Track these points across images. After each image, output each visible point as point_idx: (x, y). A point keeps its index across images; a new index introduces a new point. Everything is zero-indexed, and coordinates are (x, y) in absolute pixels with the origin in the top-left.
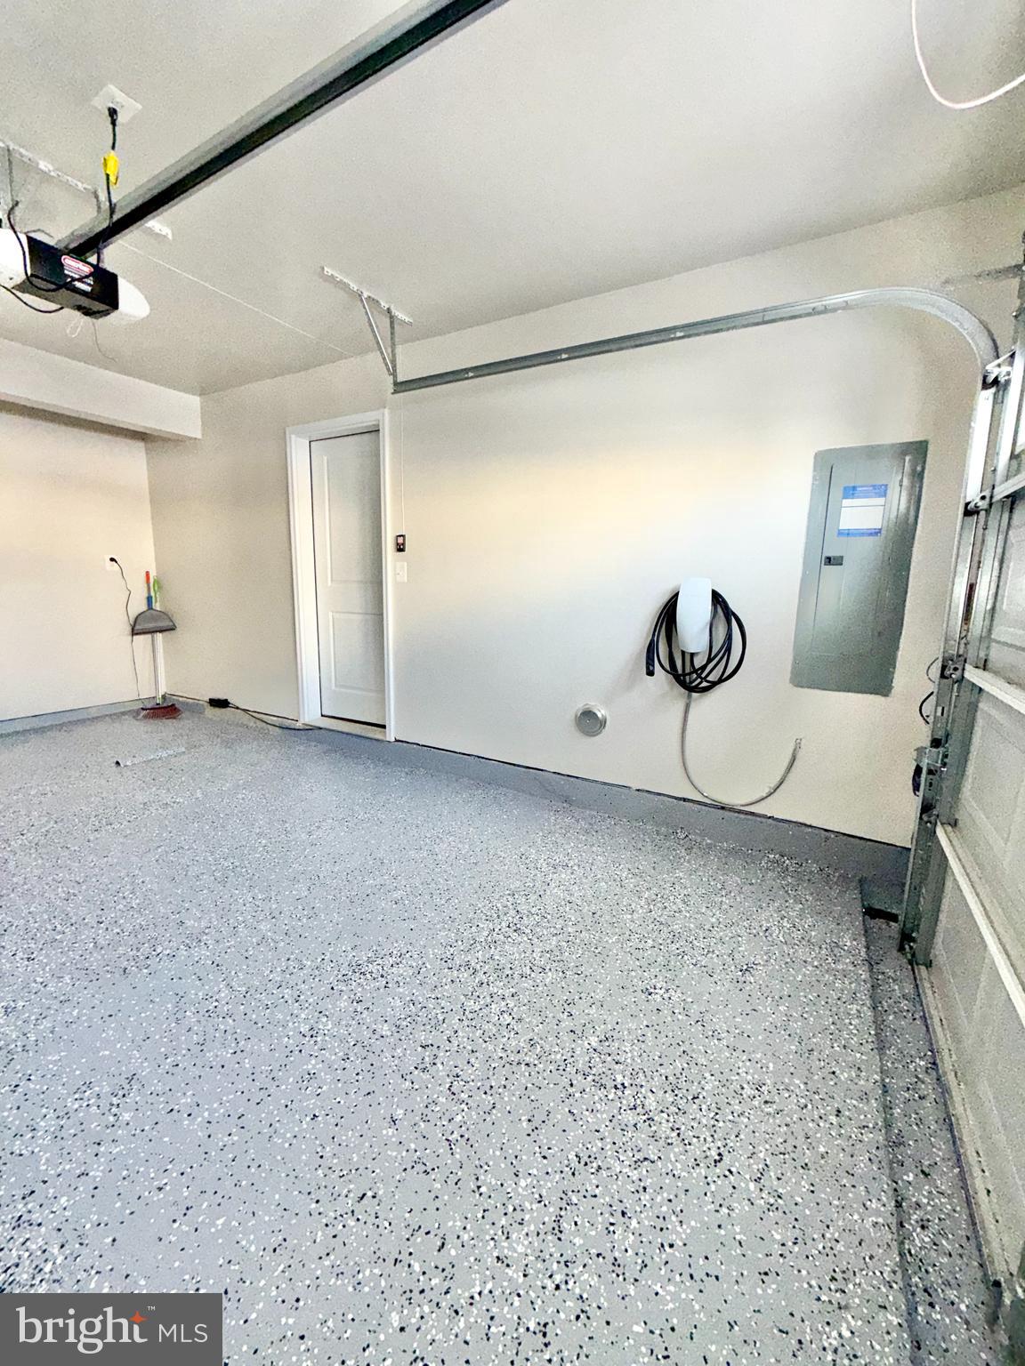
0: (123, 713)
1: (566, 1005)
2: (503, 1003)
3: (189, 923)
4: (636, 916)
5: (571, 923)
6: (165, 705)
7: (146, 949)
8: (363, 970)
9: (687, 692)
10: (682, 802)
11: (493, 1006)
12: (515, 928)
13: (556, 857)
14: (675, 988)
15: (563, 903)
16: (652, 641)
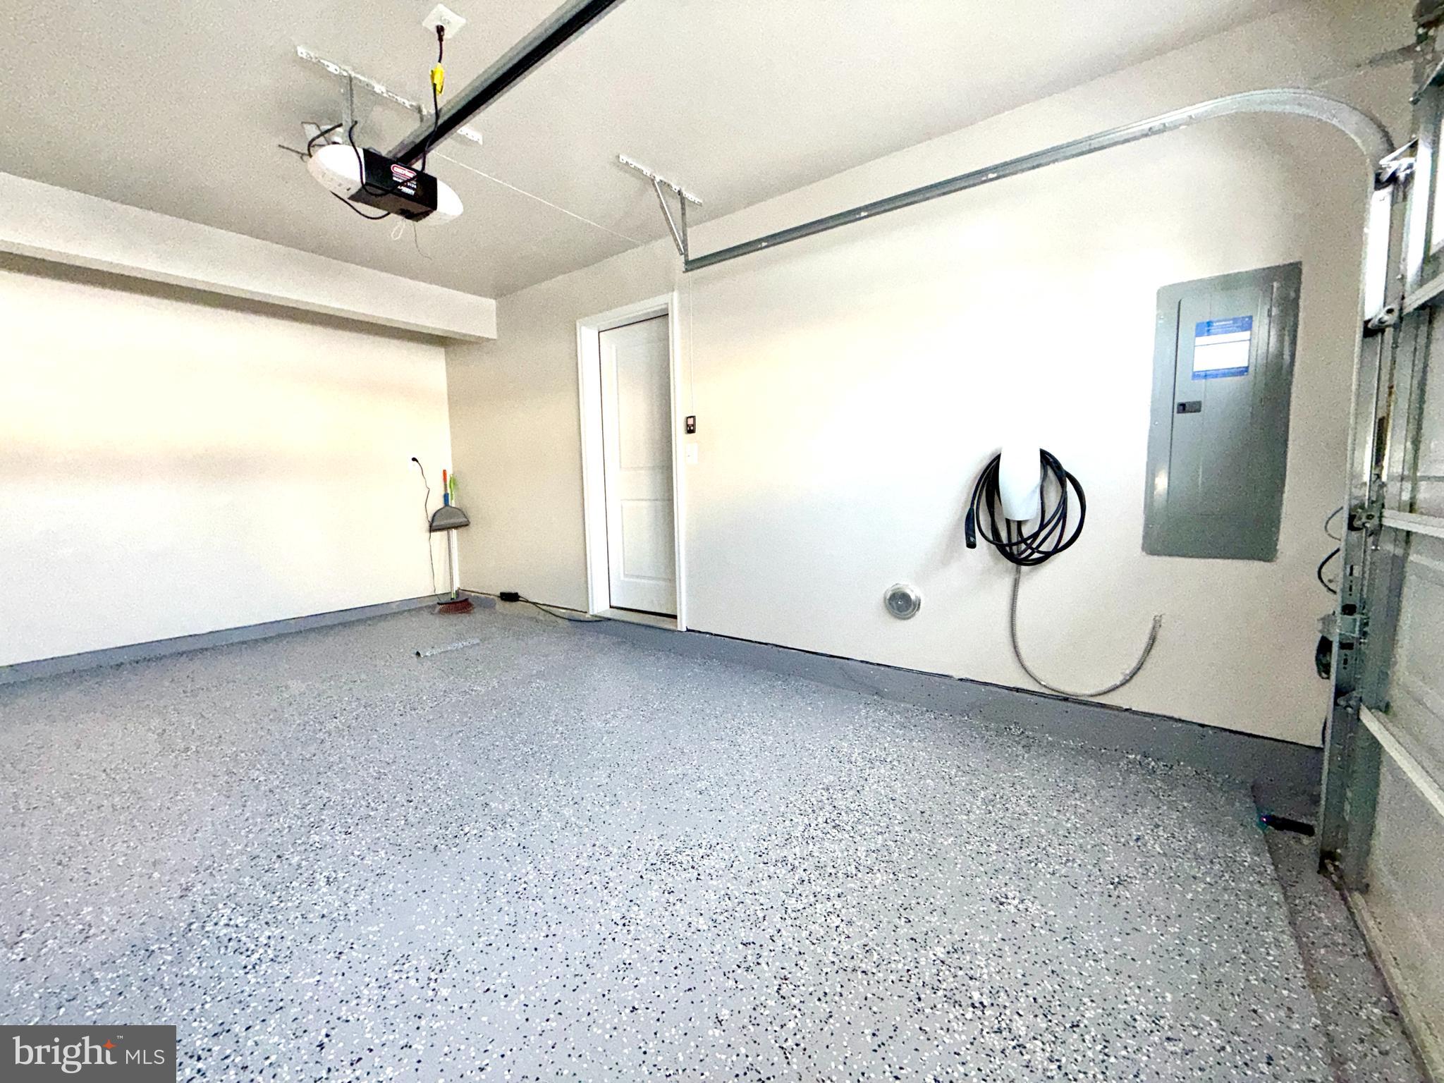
0: (421, 608)
1: (901, 910)
2: (829, 904)
3: (493, 805)
4: (972, 817)
5: (897, 822)
6: (458, 600)
7: (453, 828)
8: (671, 861)
9: (1015, 565)
10: (1015, 693)
11: (818, 906)
12: (833, 824)
13: (872, 751)
14: (1032, 899)
15: (885, 800)
16: (971, 510)
